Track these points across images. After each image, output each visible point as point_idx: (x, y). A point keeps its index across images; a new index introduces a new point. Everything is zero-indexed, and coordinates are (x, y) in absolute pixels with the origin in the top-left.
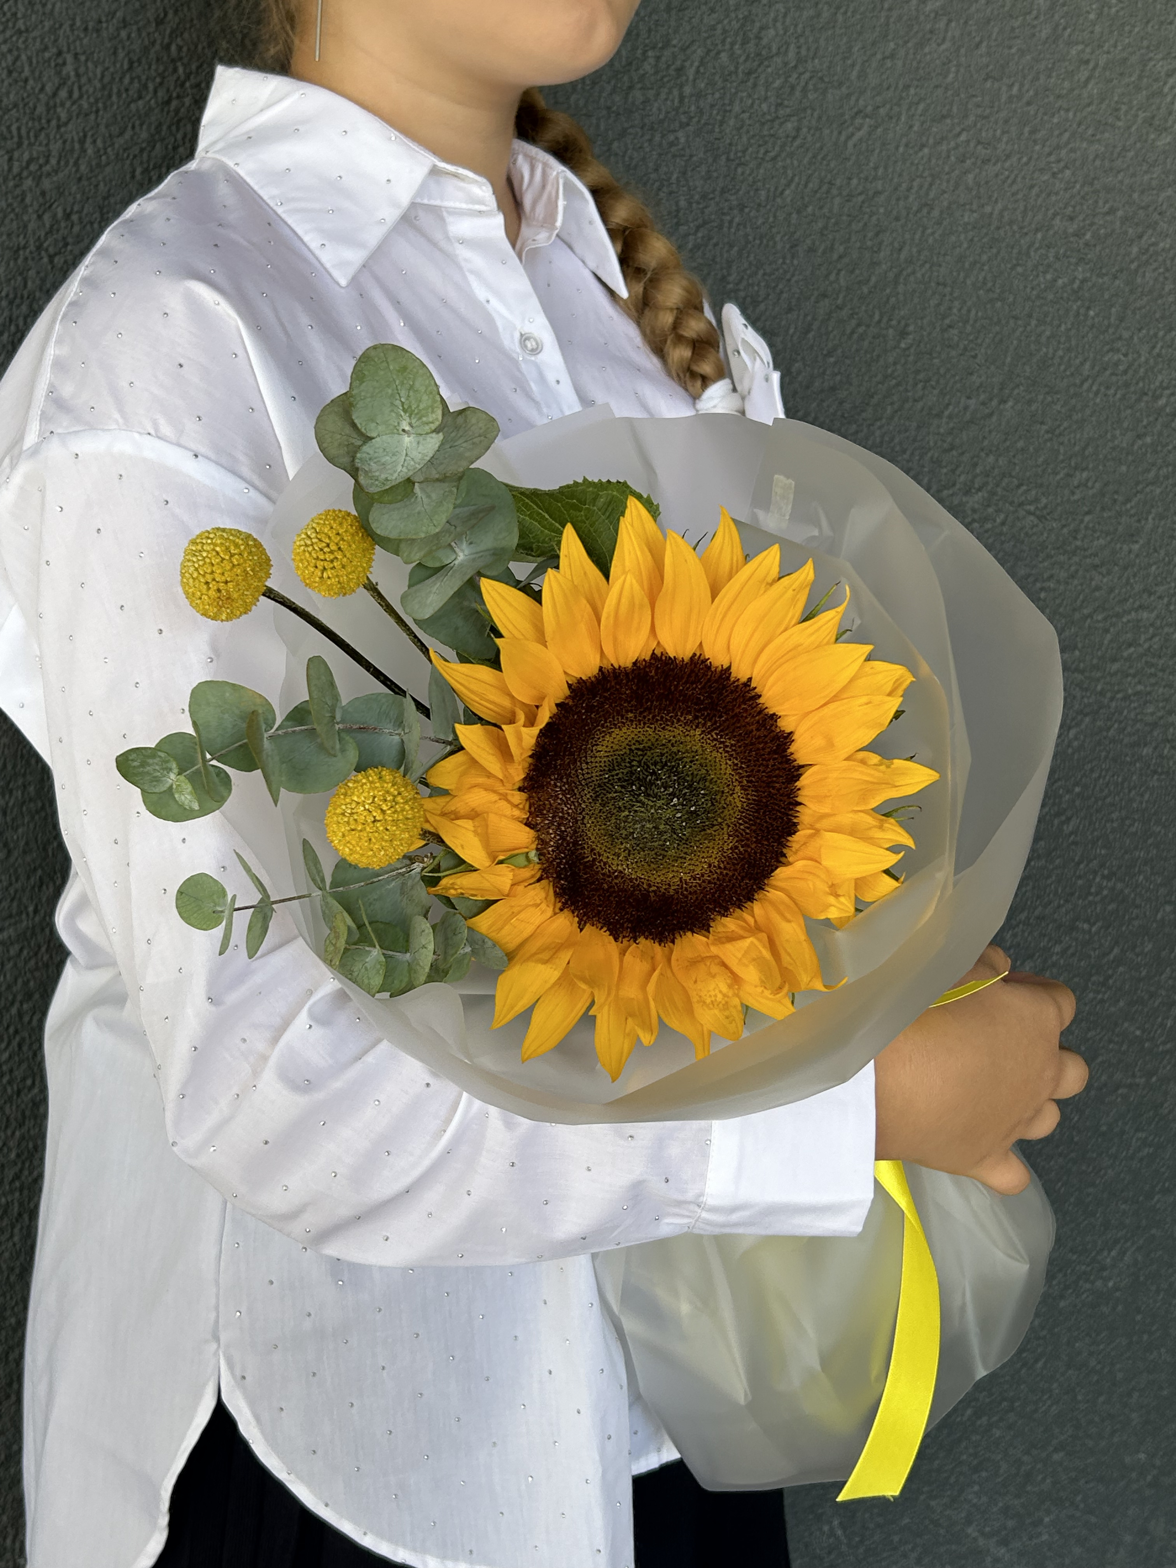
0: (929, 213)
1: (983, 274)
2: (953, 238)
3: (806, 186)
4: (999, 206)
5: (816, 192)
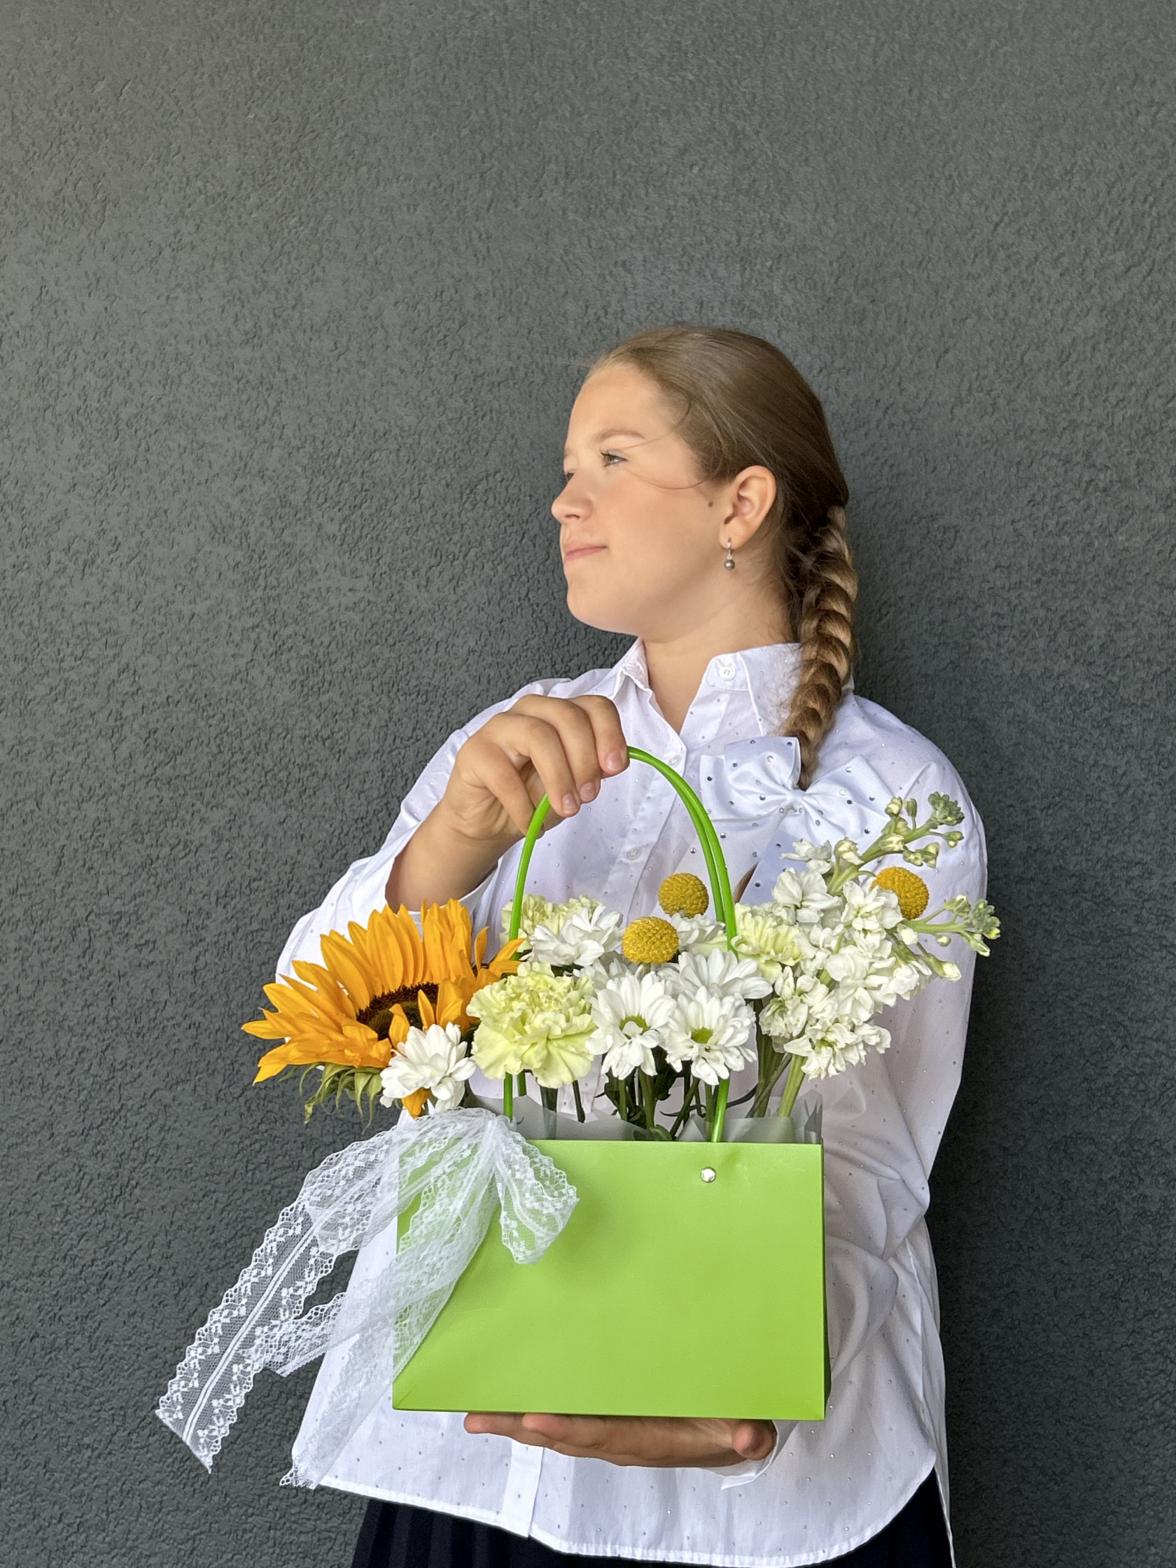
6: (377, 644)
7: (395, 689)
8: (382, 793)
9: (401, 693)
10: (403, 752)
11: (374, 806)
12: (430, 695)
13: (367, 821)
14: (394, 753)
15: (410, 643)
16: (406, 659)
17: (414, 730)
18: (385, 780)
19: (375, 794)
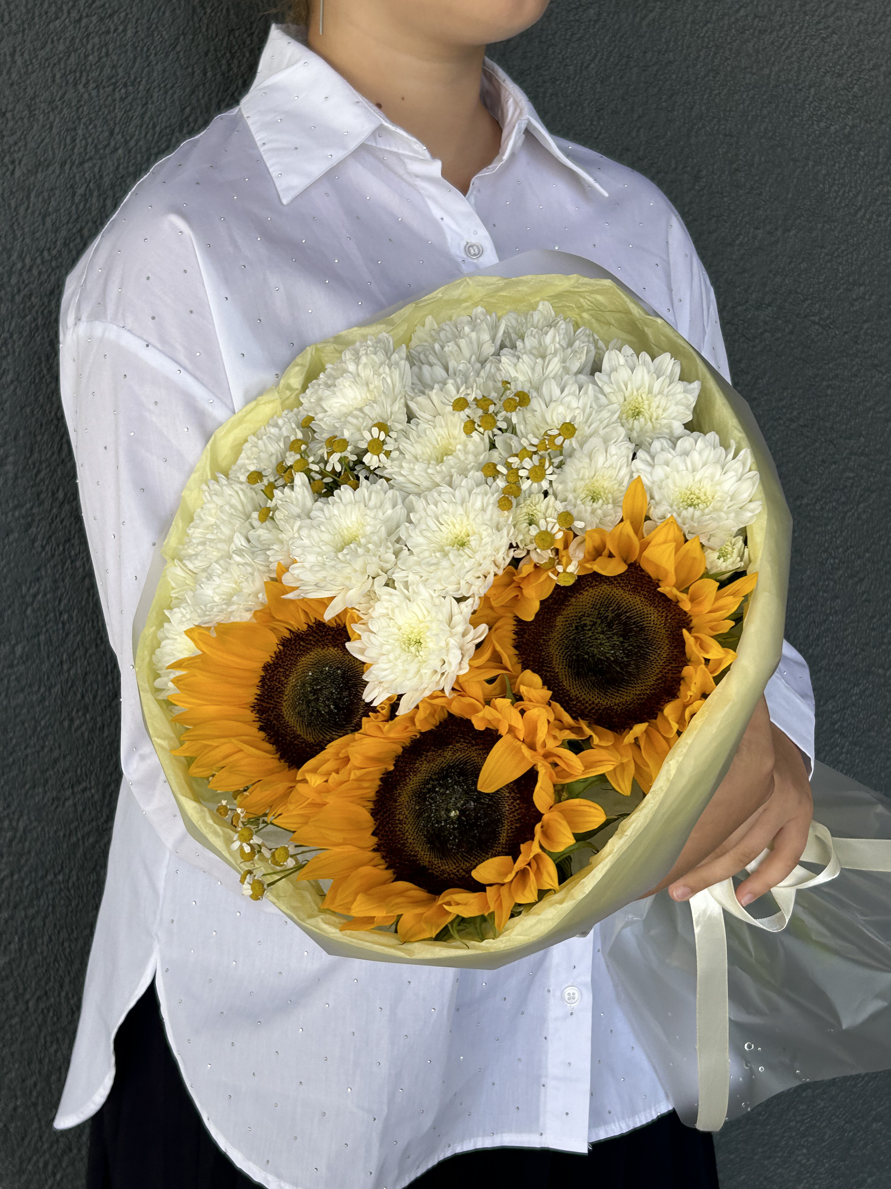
0: (714, 77)
1: (764, 125)
2: (737, 97)
3: (607, 60)
4: (776, 69)
5: (617, 64)
6: (57, 18)
7: (84, 80)
8: (75, 217)
9: (92, 85)
10: (99, 162)
11: (63, 233)
12: (130, 88)
13: (54, 252)
14: (86, 165)
15: (101, 20)
16: (97, 40)
17: (112, 133)
18: (77, 199)
19: (65, 219)
